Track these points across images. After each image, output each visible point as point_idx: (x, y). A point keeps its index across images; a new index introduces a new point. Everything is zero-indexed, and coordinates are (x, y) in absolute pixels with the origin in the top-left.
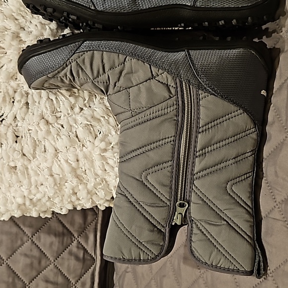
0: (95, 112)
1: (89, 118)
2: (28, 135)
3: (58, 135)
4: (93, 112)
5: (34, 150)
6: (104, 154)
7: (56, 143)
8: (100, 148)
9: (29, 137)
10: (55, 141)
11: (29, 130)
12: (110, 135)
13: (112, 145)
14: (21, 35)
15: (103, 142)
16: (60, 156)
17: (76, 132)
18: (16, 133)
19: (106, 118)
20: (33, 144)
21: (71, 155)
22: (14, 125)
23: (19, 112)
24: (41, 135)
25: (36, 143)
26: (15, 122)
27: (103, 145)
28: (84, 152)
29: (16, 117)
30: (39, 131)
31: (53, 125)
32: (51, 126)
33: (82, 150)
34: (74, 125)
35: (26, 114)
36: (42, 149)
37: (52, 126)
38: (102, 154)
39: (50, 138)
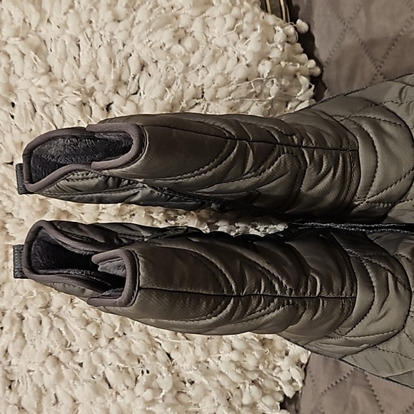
0: (132, 346)
1: (123, 357)
2: (28, 379)
3: (76, 378)
4: (130, 346)
5: (39, 402)
6: (150, 409)
7: (73, 392)
8: (143, 398)
9: (29, 383)
10: (71, 389)
11: (29, 371)
12: (159, 376)
13: (163, 394)
14: (7, 226)
15: (148, 390)
16: (80, 410)
17: (104, 372)
18: (8, 376)
19: (152, 354)
20: (37, 394)
21: (98, 409)
22: (5, 363)
23: (11, 345)
24: (48, 380)
25: (41, 391)
26: (7, 359)
27: (148, 395)
28: (119, 405)
29: (7, 351)
30: (45, 374)
31: (67, 365)
32: (63, 366)
33: (114, 401)
34: (100, 365)
35: (23, 348)
36: (51, 400)
37: (65, 367)
38: (147, 409)
39: (63, 384)
